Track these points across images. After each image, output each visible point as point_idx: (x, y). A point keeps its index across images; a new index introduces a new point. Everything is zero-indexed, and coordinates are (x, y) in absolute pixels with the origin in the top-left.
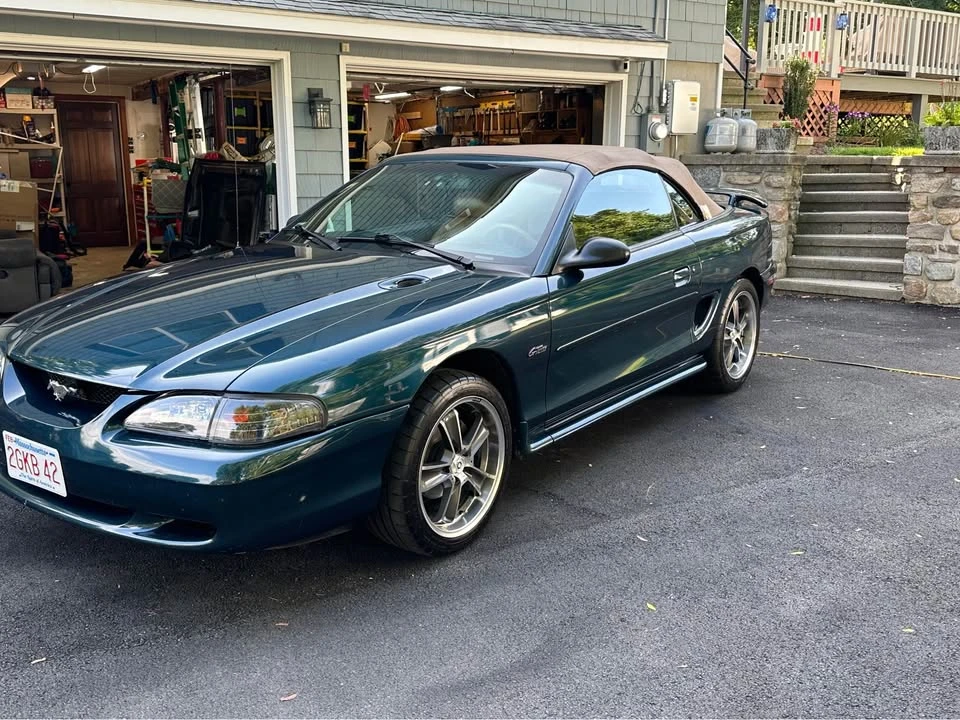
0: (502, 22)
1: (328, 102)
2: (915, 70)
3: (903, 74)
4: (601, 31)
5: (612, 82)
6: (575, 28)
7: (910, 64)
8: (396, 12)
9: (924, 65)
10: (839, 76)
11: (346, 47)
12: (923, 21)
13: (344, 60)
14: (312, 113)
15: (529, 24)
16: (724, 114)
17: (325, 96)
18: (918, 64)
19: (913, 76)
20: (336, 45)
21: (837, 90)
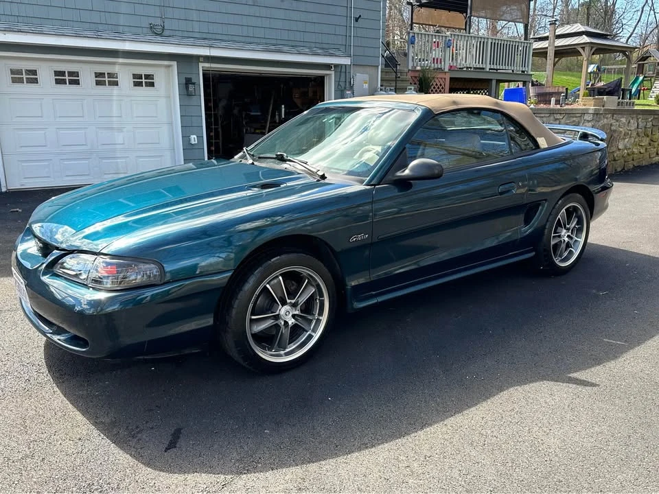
0: (273, 47)
1: (194, 84)
2: (488, 67)
3: (483, 69)
4: (319, 51)
5: (327, 75)
6: (307, 50)
7: (486, 63)
8: (224, 44)
9: (493, 64)
10: (449, 70)
11: (201, 59)
12: (492, 43)
13: (201, 65)
14: (187, 88)
15: (286, 48)
16: (381, 90)
17: (193, 81)
18: (490, 64)
19: (488, 70)
20: (197, 58)
21: (448, 77)
